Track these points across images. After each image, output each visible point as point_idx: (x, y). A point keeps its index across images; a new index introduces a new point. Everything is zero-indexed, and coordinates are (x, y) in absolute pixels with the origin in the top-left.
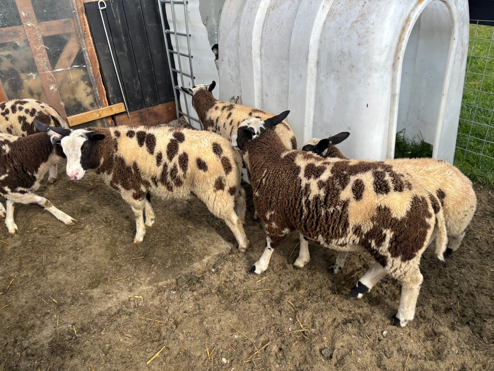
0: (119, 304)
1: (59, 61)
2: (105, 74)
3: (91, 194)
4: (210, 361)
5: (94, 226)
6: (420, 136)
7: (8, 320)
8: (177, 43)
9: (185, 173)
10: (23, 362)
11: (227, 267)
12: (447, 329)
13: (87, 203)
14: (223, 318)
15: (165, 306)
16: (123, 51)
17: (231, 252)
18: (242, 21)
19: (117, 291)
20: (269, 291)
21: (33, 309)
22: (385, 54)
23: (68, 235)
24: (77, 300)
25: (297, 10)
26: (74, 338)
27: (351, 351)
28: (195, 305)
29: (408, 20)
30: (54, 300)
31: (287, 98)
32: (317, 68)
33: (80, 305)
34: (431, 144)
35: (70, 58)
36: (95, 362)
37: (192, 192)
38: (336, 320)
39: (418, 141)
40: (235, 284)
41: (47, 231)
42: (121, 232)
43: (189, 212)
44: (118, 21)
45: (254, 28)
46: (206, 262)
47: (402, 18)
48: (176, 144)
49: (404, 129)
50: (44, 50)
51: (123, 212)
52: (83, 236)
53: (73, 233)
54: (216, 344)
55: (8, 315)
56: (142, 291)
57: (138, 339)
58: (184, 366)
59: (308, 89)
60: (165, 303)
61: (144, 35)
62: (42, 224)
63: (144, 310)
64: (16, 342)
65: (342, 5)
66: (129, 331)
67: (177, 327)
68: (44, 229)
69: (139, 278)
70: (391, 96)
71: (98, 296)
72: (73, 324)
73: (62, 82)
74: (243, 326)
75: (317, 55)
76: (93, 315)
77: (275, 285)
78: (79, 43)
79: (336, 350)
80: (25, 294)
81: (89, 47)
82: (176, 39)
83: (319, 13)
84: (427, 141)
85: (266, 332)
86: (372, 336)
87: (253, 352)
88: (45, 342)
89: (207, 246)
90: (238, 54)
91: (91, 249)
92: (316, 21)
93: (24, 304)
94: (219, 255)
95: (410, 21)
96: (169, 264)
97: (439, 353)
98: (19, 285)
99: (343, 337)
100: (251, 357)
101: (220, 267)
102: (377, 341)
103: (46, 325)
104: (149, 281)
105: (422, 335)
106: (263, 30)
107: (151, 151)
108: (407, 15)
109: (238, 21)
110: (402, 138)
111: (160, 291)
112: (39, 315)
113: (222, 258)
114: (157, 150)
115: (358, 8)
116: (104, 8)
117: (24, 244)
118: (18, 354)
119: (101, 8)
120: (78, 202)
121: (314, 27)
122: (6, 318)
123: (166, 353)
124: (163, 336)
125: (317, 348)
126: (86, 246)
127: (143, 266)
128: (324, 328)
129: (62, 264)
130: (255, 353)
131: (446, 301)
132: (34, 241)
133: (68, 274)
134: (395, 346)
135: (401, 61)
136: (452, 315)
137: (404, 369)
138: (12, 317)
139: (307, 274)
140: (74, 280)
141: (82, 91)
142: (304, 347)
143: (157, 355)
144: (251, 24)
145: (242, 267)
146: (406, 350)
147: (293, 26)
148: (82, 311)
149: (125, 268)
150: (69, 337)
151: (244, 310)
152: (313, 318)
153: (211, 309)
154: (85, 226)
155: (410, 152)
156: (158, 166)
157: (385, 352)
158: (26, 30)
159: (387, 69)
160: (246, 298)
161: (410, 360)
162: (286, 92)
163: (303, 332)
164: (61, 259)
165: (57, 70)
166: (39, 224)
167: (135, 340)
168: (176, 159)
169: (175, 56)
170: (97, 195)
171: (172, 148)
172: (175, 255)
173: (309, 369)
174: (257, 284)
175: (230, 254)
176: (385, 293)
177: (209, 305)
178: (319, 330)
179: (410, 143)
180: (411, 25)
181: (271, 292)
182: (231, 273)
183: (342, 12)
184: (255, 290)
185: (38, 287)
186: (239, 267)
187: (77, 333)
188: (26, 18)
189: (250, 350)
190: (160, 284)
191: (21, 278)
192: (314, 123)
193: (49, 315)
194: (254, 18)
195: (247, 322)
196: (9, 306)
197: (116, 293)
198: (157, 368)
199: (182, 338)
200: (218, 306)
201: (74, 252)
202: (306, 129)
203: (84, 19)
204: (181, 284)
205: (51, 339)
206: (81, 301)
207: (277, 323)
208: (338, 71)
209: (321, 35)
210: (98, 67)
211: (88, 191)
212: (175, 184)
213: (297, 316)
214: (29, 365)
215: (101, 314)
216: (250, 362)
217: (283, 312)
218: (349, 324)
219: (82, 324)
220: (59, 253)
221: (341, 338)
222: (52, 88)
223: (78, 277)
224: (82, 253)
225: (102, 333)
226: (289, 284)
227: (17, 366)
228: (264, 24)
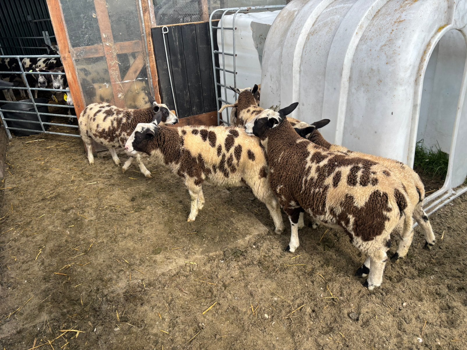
0: (178, 267)
1: (127, 74)
2: (162, 86)
3: (149, 182)
4: (254, 316)
5: (153, 207)
6: (437, 146)
7: (90, 274)
8: (224, 61)
9: (239, 162)
10: (104, 305)
11: (265, 245)
12: (460, 304)
13: (146, 190)
14: (264, 284)
15: (215, 272)
16: (178, 67)
17: (269, 234)
18: (285, 44)
19: (175, 258)
20: (302, 266)
21: (110, 267)
22: (409, 71)
23: (132, 213)
24: (144, 262)
25: (334, 36)
26: (143, 290)
27: (375, 316)
28: (240, 272)
29: (429, 44)
30: (126, 261)
31: (322, 107)
32: (349, 83)
33: (147, 266)
34: (448, 153)
35: (136, 72)
36: (161, 309)
37: (242, 179)
38: (362, 292)
39: (435, 150)
40: (273, 258)
41: (115, 210)
42: (176, 213)
43: (231, 200)
44: (176, 43)
45: (296, 49)
46: (247, 240)
47: (424, 43)
48: (233, 138)
49: (423, 140)
50: (117, 65)
51: (176, 197)
52: (145, 214)
53: (137, 212)
54: (259, 303)
55: (90, 270)
56: (196, 259)
57: (194, 295)
58: (233, 318)
59: (341, 100)
60: (215, 269)
61: (196, 55)
62: (111, 204)
63: (197, 274)
64: (98, 290)
65: (373, 32)
66: (187, 289)
67: (225, 289)
68: (113, 208)
69: (193, 249)
70: (413, 106)
71: (161, 260)
72: (142, 280)
73: (128, 91)
74: (281, 291)
75: (349, 72)
76: (158, 274)
77: (308, 262)
78: (144, 60)
79: (361, 315)
80: (103, 255)
81: (151, 63)
82: (223, 58)
83: (353, 38)
84: (444, 150)
85: (301, 297)
86: (394, 306)
87: (290, 312)
88: (121, 292)
89: (248, 228)
90: (280, 70)
91: (152, 225)
92: (350, 44)
93: (102, 262)
94: (258, 235)
95: (430, 46)
96: (217, 239)
97: (452, 323)
98: (97, 248)
99: (368, 305)
100: (289, 314)
101: (259, 245)
102: (398, 310)
103: (121, 279)
104: (202, 251)
105: (437, 308)
106: (303, 51)
107: (213, 144)
108: (428, 40)
109: (281, 44)
110: (420, 147)
111: (210, 259)
112: (115, 271)
113: (261, 237)
114: (218, 143)
115: (387, 35)
116: (167, 32)
117: (98, 219)
118: (100, 299)
119: (164, 33)
120: (138, 188)
121: (348, 49)
122: (89, 272)
123: (218, 307)
124: (214, 294)
125: (346, 311)
126: (148, 222)
127: (196, 240)
128: (351, 298)
129: (130, 235)
130: (293, 312)
131: (459, 282)
132: (106, 216)
133: (135, 243)
134: (414, 314)
135: (422, 77)
136: (465, 293)
137: (421, 333)
138: (93, 271)
139: (336, 255)
140: (140, 247)
141: (142, 99)
142: (334, 311)
143: (210, 308)
144: (293, 46)
145: (279, 246)
146: (423, 318)
147: (330, 49)
148: (149, 270)
149: (181, 240)
150: (140, 289)
151: (282, 279)
152: (341, 288)
153: (254, 276)
154: (146, 207)
155: (428, 160)
156: (219, 156)
157: (404, 319)
158: (105, 48)
159: (410, 84)
160: (283, 269)
161: (427, 326)
162: (320, 102)
163: (333, 299)
164: (128, 231)
165: (125, 81)
166: (109, 204)
167: (191, 296)
168: (232, 150)
169: (221, 73)
170: (154, 183)
171: (229, 142)
172: (222, 233)
173: (338, 327)
174: (292, 260)
175: (268, 235)
176: (405, 274)
177: (252, 274)
178: (347, 298)
179: (428, 152)
180: (431, 49)
181: (304, 267)
182: (269, 250)
183: (372, 38)
184: (290, 264)
185: (113, 250)
186: (276, 246)
187: (146, 287)
188: (106, 38)
189: (288, 309)
190: (211, 254)
191: (98, 243)
192: (345, 128)
193: (123, 272)
194: (296, 41)
195: (285, 288)
196: (91, 264)
197: (175, 259)
198: (211, 318)
199: (230, 298)
200: (259, 275)
201: (139, 226)
202: (337, 133)
203: (150, 41)
204: (228, 256)
205: (125, 290)
206: (147, 263)
207: (310, 290)
208: (367, 85)
209: (354, 55)
210: (157, 79)
211: (147, 180)
212: (231, 170)
213: (327, 286)
214: (109, 308)
215: (163, 274)
216: (288, 319)
217: (315, 282)
218: (373, 295)
219: (149, 280)
220: (127, 226)
221: (366, 306)
222: (120, 96)
223: (144, 245)
224: (145, 227)
225: (165, 288)
226: (319, 262)
227: (99, 308)
228: (304, 46)
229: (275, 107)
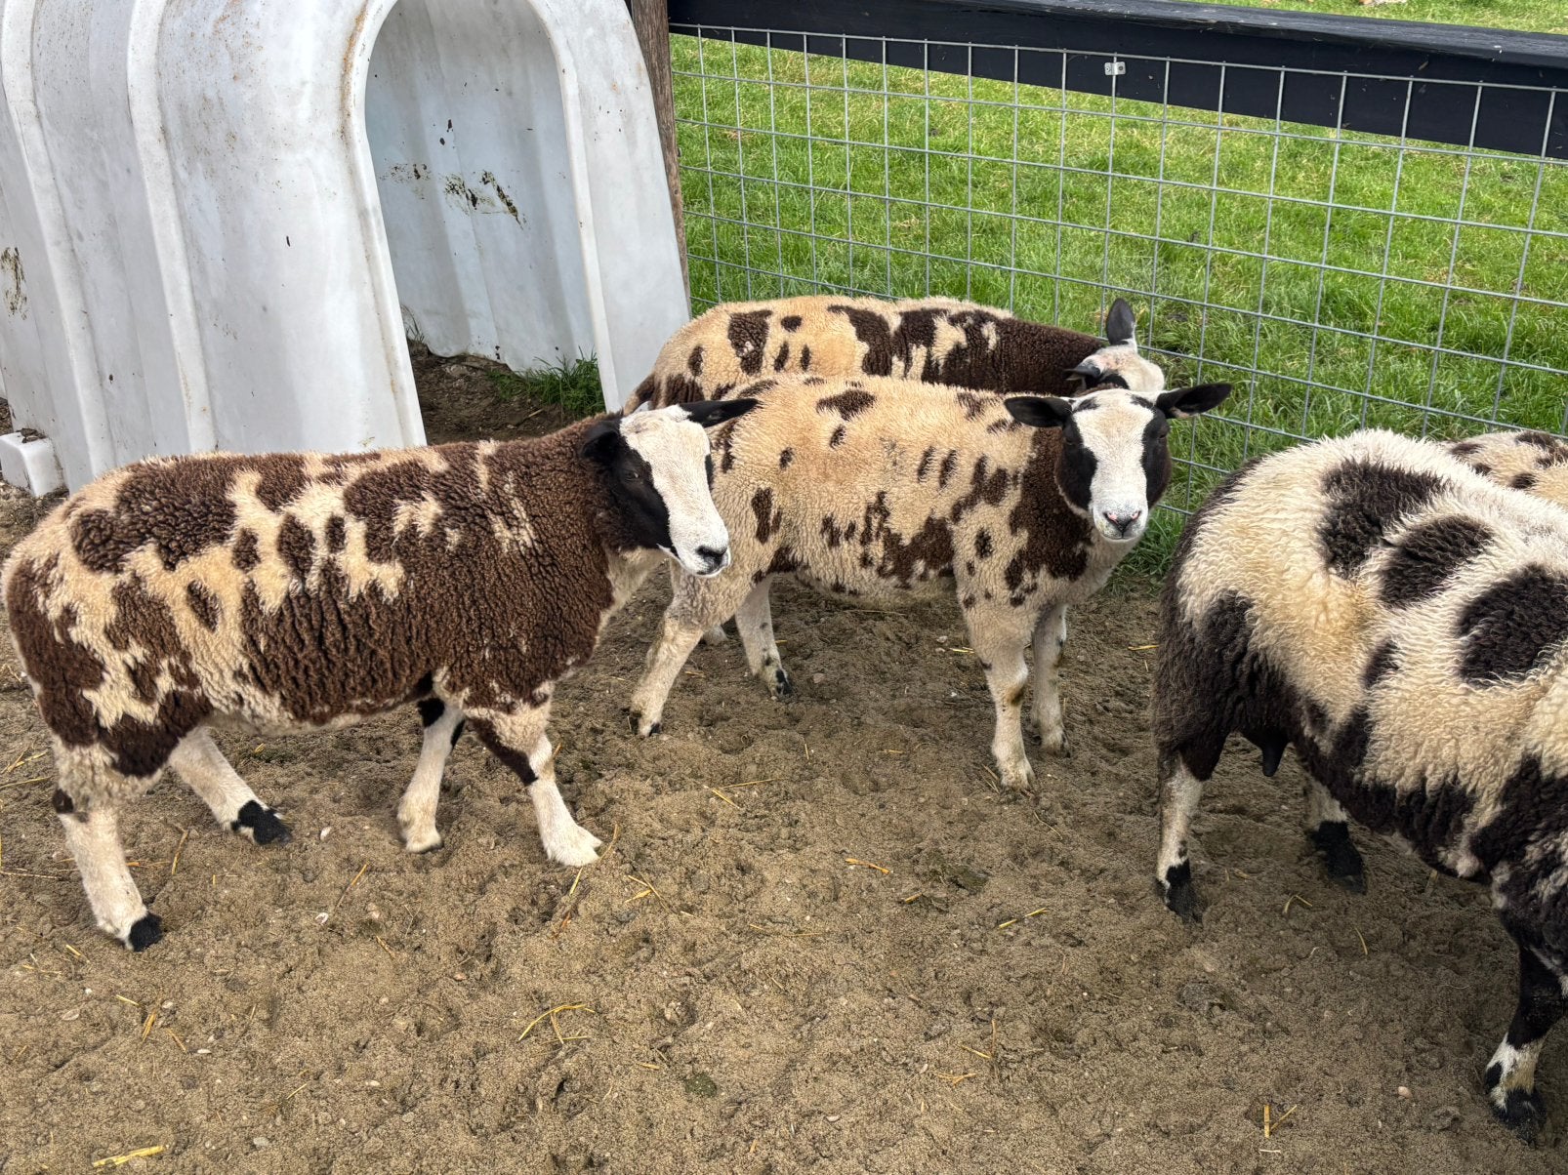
22: (305, 102)
29: (360, 17)
32: (168, 148)
59: (152, 208)
70: (359, 216)
75: (156, 110)
92: (136, 16)
95: (363, 20)
121: (132, 33)
135: (356, 121)
162: (112, 222)
180: (365, 31)
192: (197, 305)
202: (174, 322)
208: (207, 152)
209: (157, 54)
228: (33, 24)
229: (12, 253)
